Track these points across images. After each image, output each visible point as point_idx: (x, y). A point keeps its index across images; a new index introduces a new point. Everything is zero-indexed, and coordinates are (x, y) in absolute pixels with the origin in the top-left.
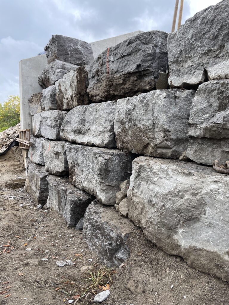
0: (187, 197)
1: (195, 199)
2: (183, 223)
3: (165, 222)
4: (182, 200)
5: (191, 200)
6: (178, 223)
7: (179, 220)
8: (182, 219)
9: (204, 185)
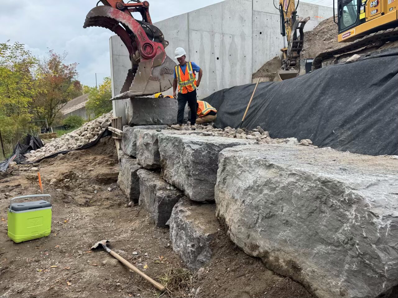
0: (266, 191)
1: (273, 194)
2: (262, 220)
3: (244, 220)
4: (260, 195)
5: (269, 196)
6: (257, 221)
7: (258, 218)
8: (260, 217)
9: (283, 178)
